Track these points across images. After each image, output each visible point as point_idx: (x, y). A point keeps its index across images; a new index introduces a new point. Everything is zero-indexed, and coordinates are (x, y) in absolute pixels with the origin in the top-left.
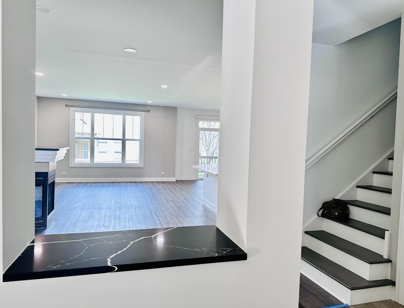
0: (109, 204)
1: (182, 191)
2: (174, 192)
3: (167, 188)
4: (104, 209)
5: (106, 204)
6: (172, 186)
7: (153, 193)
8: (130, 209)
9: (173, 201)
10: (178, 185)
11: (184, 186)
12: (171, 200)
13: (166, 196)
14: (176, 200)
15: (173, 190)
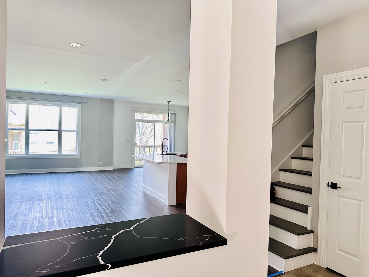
0: (49, 195)
1: (121, 179)
2: (113, 180)
3: (105, 177)
4: (44, 200)
5: (45, 195)
6: (110, 175)
7: (92, 182)
8: (71, 199)
9: (113, 190)
10: (116, 174)
11: (122, 174)
12: (111, 189)
13: (106, 185)
14: (116, 188)
15: (111, 179)
